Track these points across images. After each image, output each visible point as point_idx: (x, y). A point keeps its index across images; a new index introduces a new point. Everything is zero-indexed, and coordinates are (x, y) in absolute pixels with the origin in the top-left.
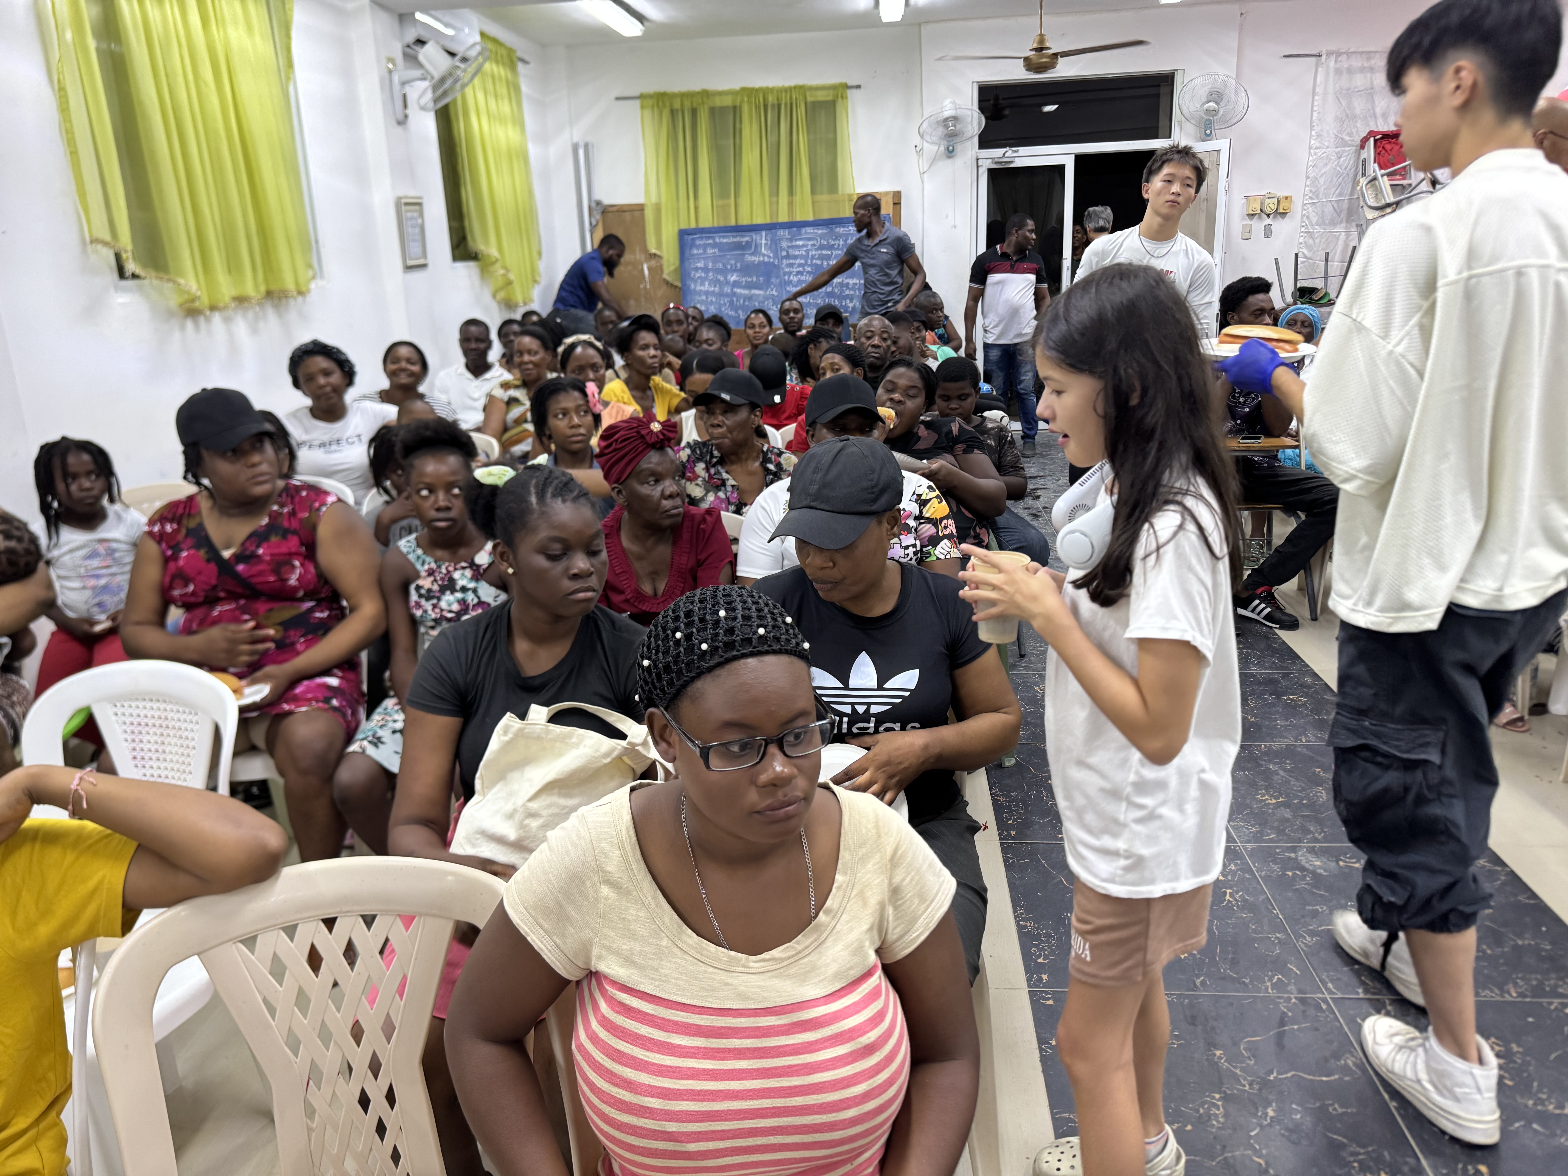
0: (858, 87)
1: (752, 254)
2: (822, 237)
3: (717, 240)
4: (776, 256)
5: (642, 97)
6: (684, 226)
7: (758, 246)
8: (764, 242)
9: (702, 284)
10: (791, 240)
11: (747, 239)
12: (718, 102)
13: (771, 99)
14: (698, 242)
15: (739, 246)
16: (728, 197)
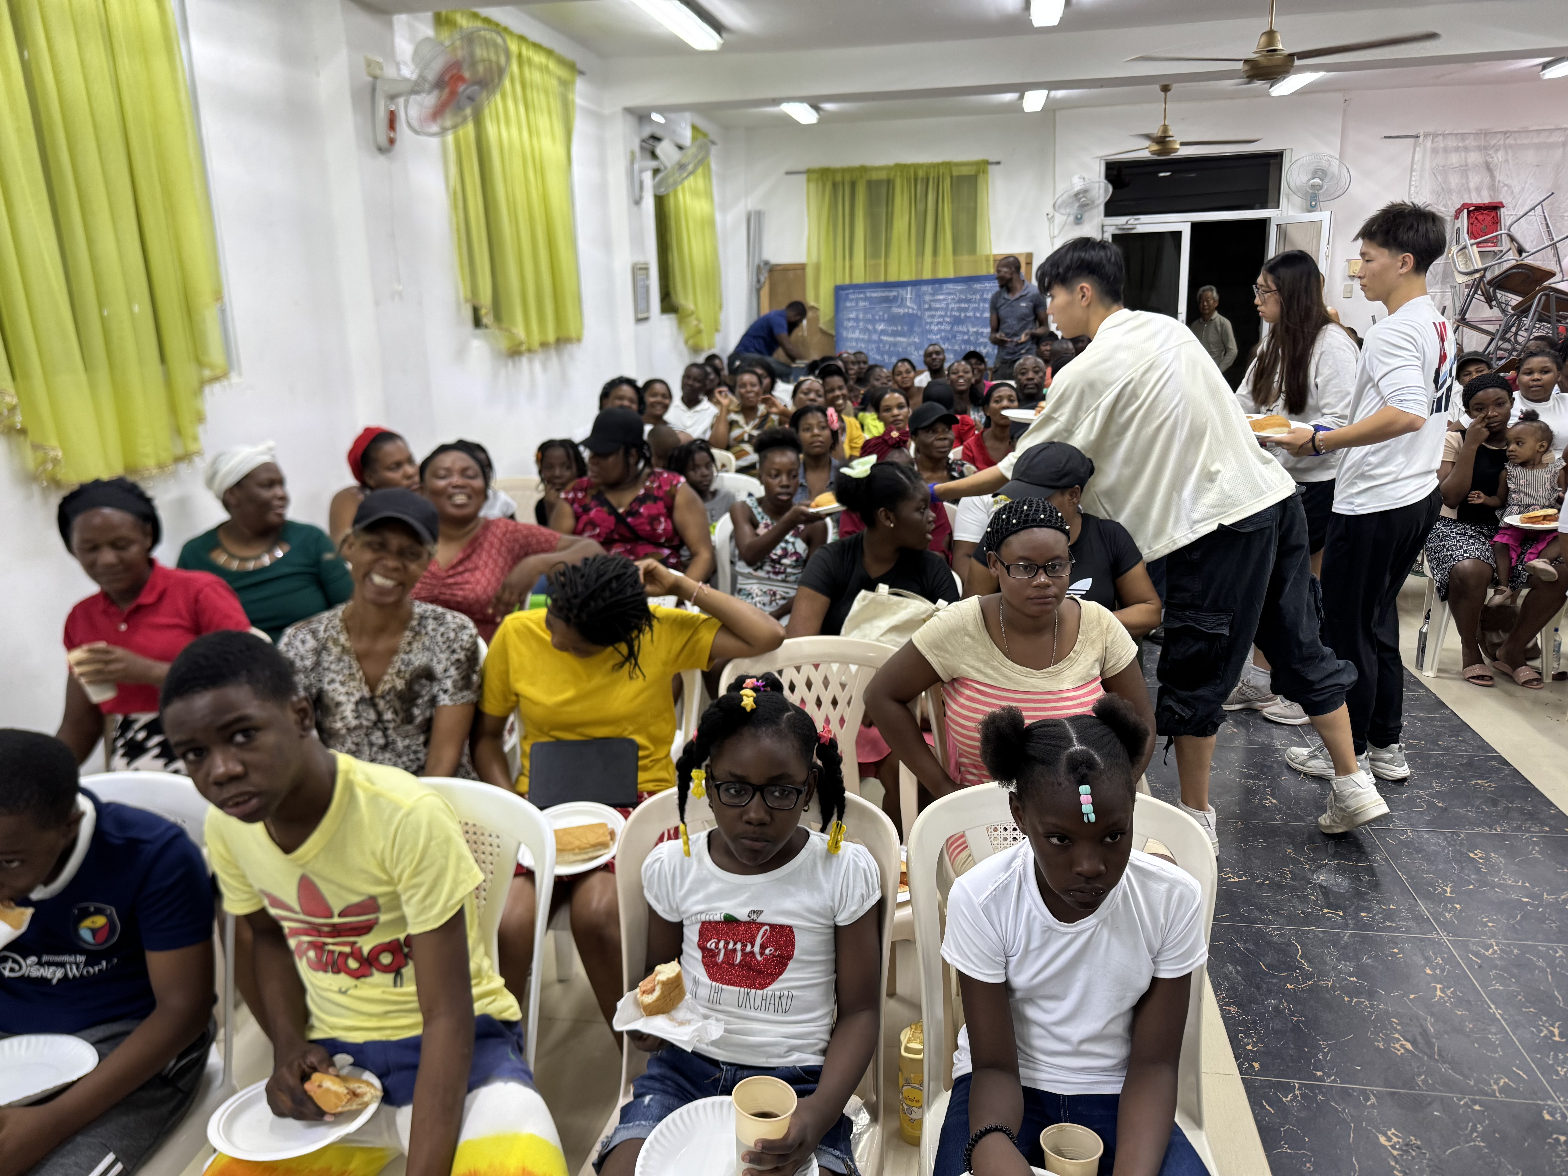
0: (998, 163)
1: (899, 307)
2: (961, 292)
3: (868, 295)
4: (919, 308)
5: (808, 172)
6: (839, 282)
7: (903, 300)
8: (909, 296)
9: (854, 332)
10: (933, 295)
11: (894, 293)
12: (875, 176)
13: (921, 174)
14: (851, 296)
15: (887, 300)
16: (879, 257)
